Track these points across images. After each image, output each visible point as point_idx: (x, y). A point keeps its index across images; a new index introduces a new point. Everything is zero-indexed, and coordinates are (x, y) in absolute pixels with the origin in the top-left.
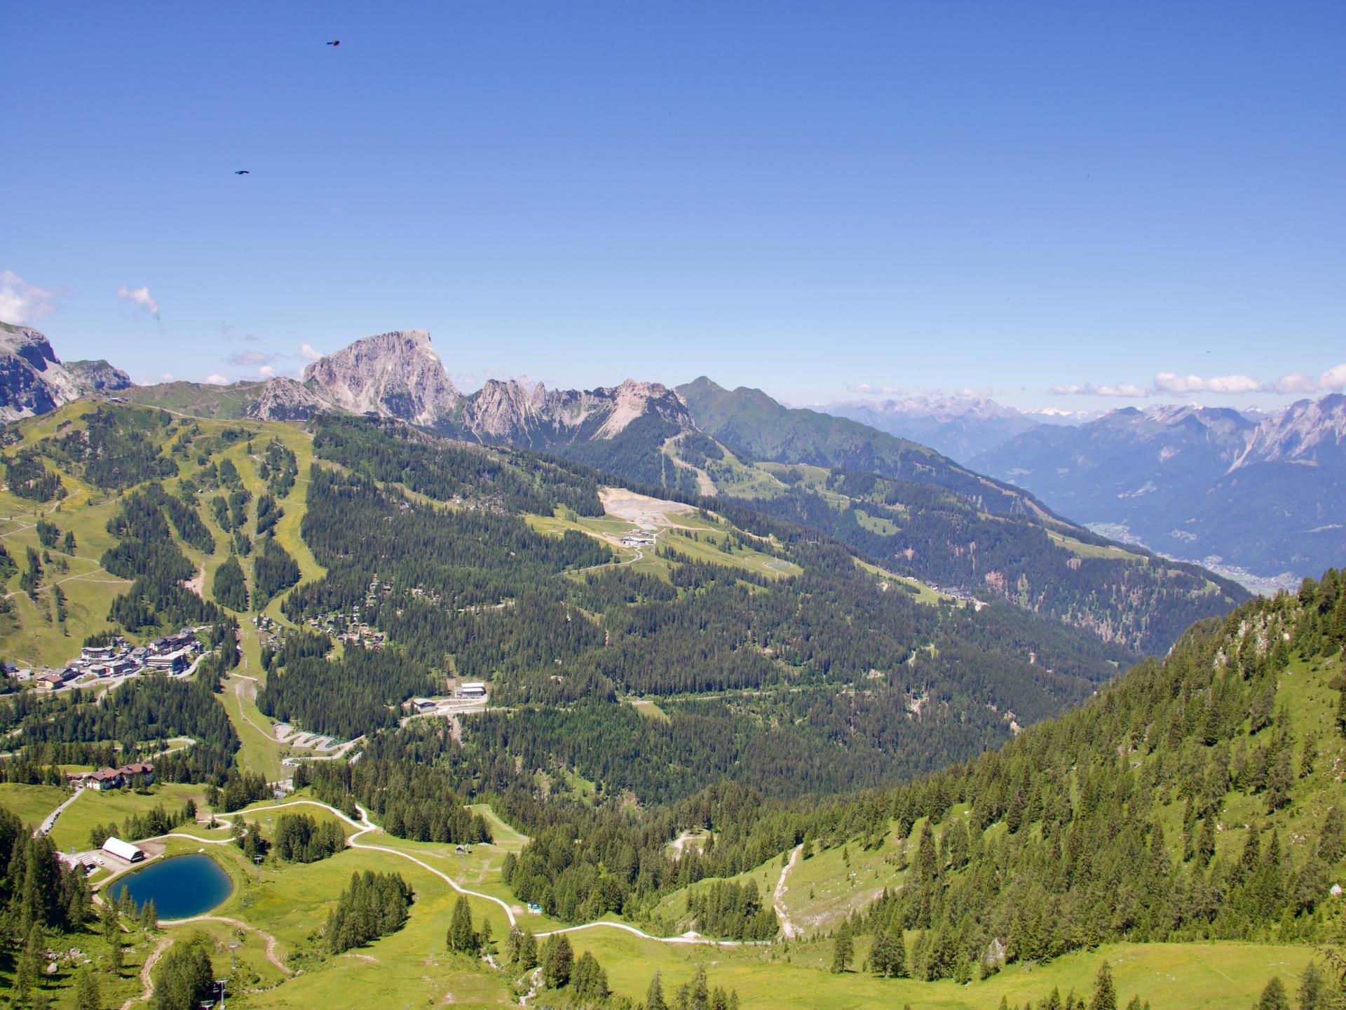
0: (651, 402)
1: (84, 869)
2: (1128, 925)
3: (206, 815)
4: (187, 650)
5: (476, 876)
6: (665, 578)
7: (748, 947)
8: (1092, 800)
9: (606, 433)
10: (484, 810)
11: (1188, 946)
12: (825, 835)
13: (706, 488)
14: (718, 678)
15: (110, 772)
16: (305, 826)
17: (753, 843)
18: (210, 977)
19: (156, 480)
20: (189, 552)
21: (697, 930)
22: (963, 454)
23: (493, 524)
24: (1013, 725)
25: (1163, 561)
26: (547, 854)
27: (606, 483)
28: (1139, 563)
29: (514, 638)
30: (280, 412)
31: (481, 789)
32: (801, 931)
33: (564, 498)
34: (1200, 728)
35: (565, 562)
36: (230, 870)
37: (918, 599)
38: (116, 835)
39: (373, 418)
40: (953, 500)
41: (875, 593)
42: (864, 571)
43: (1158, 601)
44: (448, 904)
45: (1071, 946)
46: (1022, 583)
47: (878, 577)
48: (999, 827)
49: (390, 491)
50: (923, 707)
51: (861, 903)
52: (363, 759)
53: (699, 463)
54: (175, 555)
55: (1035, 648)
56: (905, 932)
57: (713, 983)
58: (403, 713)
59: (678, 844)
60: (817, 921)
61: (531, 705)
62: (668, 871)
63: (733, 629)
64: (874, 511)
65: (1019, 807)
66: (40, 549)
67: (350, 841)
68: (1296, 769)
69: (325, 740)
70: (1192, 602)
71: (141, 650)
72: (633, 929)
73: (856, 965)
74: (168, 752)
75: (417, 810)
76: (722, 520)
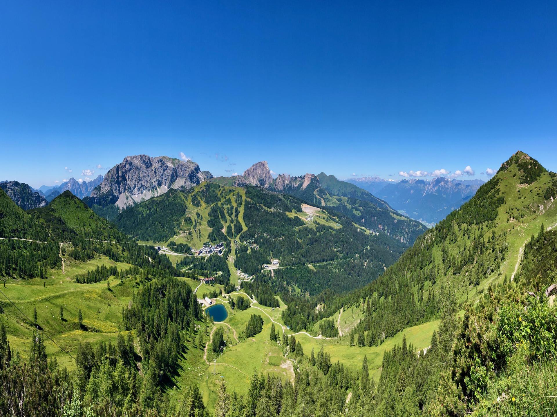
0: (312, 179)
1: (202, 304)
2: (408, 323)
3: (224, 294)
4: (221, 248)
5: (276, 317)
6: (315, 229)
7: (332, 340)
8: (400, 287)
9: (303, 189)
10: (278, 297)
11: (420, 326)
12: (348, 304)
13: (323, 204)
14: (326, 258)
15: (207, 279)
16: (242, 300)
17: (333, 307)
18: (223, 340)
19: (217, 202)
20: (223, 222)
21: (321, 335)
22: (374, 193)
23: (280, 215)
24: (385, 267)
25: (412, 220)
26: (290, 311)
27: (303, 203)
28: (408, 221)
29: (284, 247)
30: (239, 185)
31: (277, 291)
32: (343, 334)
33: (294, 207)
34: (420, 265)
35: (294, 225)
36: (228, 310)
37: (366, 233)
38: (207, 296)
39: (256, 186)
40: (372, 205)
41: (357, 232)
42: (355, 226)
43: (411, 231)
44: (270, 325)
45: (398, 331)
46: (386, 228)
47: (357, 228)
48: (383, 298)
49: (260, 206)
50: (367, 264)
51: (355, 324)
52: (254, 281)
53: (321, 197)
54: (220, 222)
55: (389, 245)
56: (365, 332)
57: (325, 351)
58: (262, 269)
59: (317, 308)
60: (347, 330)
61: (288, 266)
62: (315, 316)
63: (329, 244)
64: (357, 209)
65: (387, 291)
66: (197, 219)
67: (251, 305)
68: (436, 273)
69: (247, 275)
70: (417, 231)
71: (213, 247)
72: (308, 334)
73: (355, 344)
74: (217, 275)
75: (264, 297)
76: (326, 212)
